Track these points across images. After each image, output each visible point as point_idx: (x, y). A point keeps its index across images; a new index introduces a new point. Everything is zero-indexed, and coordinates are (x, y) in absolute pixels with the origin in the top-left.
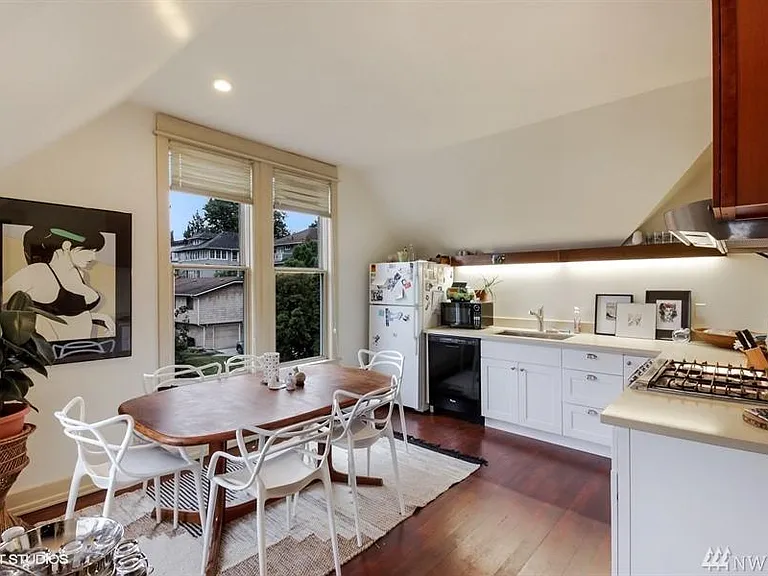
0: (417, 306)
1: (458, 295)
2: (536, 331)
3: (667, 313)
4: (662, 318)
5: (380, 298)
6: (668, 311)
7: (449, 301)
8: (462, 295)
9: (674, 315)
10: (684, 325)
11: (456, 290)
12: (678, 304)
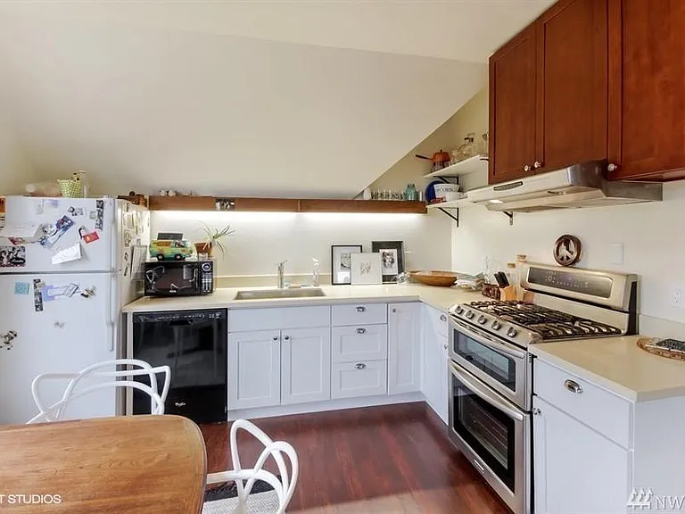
0: (113, 272)
1: (169, 251)
2: (275, 288)
3: (387, 260)
4: (385, 265)
5: (19, 261)
6: (388, 259)
7: (155, 259)
8: (179, 250)
9: (392, 262)
10: (401, 270)
11: (168, 244)
12: (395, 251)
